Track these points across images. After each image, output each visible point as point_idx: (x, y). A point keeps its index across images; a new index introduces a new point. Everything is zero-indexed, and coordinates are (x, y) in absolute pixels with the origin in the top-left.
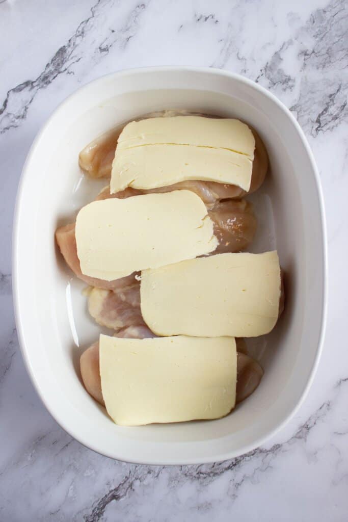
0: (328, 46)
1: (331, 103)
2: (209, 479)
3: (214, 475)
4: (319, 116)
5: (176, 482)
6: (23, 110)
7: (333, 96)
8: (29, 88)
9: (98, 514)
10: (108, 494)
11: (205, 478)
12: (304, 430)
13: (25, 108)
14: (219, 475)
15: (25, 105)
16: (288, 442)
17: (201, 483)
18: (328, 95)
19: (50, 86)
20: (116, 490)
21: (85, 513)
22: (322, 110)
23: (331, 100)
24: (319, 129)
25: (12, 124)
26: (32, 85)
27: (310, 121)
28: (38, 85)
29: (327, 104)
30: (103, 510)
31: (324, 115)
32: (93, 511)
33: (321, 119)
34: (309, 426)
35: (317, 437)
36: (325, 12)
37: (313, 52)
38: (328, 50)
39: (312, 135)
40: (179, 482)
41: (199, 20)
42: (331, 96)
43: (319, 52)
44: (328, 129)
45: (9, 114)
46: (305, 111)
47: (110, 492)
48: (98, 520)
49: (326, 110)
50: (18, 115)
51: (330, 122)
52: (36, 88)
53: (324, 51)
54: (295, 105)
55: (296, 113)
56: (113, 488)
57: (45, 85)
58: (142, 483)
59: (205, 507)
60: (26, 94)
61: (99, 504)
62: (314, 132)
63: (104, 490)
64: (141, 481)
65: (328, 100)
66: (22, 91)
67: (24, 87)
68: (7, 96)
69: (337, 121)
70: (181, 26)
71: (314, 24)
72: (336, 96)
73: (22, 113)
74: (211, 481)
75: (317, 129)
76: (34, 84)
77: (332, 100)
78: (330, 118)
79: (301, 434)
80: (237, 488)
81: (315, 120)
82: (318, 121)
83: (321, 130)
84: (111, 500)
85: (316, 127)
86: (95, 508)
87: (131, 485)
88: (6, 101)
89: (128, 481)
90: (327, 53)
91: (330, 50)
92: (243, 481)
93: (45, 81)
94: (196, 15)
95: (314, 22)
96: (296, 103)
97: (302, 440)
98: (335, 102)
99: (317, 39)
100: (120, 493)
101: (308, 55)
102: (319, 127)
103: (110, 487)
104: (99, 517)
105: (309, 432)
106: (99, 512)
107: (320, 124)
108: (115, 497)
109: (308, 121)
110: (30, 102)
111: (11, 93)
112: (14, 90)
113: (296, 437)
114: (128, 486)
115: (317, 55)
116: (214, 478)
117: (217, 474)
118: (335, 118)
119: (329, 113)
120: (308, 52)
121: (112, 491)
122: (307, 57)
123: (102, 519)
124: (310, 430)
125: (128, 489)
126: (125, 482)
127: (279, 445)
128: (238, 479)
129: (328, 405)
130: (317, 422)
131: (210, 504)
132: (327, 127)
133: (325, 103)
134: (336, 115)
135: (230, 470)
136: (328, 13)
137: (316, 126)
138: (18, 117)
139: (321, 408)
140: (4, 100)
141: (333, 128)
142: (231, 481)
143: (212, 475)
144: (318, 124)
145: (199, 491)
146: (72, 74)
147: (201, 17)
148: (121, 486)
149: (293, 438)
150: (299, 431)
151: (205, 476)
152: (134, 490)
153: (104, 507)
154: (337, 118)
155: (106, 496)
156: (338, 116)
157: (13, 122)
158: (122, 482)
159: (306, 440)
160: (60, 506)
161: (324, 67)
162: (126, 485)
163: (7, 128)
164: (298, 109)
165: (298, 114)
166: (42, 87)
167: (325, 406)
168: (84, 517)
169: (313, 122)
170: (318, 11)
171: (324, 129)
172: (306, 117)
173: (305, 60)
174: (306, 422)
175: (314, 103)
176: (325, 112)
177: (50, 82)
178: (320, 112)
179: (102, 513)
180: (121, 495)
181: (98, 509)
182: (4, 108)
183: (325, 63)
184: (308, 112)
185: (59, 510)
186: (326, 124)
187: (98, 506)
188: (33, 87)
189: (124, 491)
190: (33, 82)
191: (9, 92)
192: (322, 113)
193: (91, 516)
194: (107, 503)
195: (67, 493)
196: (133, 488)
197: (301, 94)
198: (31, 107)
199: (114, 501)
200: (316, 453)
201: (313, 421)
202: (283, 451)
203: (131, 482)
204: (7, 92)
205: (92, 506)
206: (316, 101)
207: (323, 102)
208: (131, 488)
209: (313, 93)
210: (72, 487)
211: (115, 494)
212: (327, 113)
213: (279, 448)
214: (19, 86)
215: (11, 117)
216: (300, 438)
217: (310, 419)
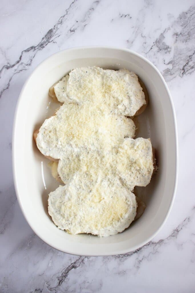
0: (188, 31)
1: (190, 60)
2: (124, 258)
3: (127, 256)
4: (184, 67)
5: (107, 259)
6: (30, 61)
7: (191, 57)
8: (33, 50)
9: (64, 276)
10: (71, 265)
11: (122, 257)
12: (176, 232)
13: (30, 60)
14: (130, 256)
15: (31, 59)
16: (167, 238)
17: (120, 260)
18: (188, 56)
19: (44, 49)
20: (75, 263)
21: (57, 275)
22: (185, 64)
24: (184, 73)
25: (24, 68)
26: (35, 48)
27: (179, 69)
28: (38, 48)
30: (67, 274)
32: (62, 274)
33: (185, 68)
34: (178, 230)
35: (183, 236)
36: (187, 13)
37: (181, 34)
38: (188, 33)
39: (180, 76)
40: (108, 259)
41: (121, 17)
42: (190, 56)
43: (184, 34)
44: (189, 73)
45: (22, 63)
46: (176, 64)
47: (72, 264)
48: (65, 279)
49: (187, 63)
50: (27, 63)
51: (189, 70)
52: (37, 50)
53: (186, 33)
54: (172, 61)
55: (172, 65)
56: (73, 262)
57: (41, 49)
58: (88, 260)
59: (122, 273)
60: (31, 53)
61: (65, 271)
62: (181, 75)
63: (68, 263)
64: (88, 258)
65: (188, 58)
66: (30, 52)
67: (30, 50)
68: (21, 54)
69: (193, 69)
70: (113, 20)
71: (181, 20)
72: (193, 57)
73: (29, 63)
74: (126, 259)
75: (183, 73)
76: (36, 48)
77: (191, 59)
78: (189, 68)
79: (174, 234)
80: (140, 263)
81: (182, 68)
82: (183, 69)
83: (185, 74)
84: (72, 268)
86: (63, 273)
87: (83, 261)
88: (21, 57)
89: (81, 258)
90: (188, 34)
91: (189, 33)
92: (143, 259)
93: (42, 46)
94: (120, 14)
95: (181, 18)
96: (172, 60)
97: (175, 237)
98: (192, 59)
99: (183, 27)
100: (77, 265)
101: (178, 35)
102: (184, 72)
103: (72, 261)
104: (65, 278)
105: (178, 233)
106: (65, 275)
107: (184, 70)
108: (74, 267)
109: (178, 69)
110: (34, 57)
111: (24, 52)
112: (25, 51)
113: (171, 236)
114: (81, 261)
115: (183, 35)
116: (127, 257)
117: (129, 255)
118: (192, 68)
119: (189, 65)
120: (178, 34)
121: (72, 263)
122: (177, 36)
123: (67, 279)
124: (179, 233)
125: (81, 263)
126: (80, 259)
127: (162, 240)
128: (140, 258)
129: (189, 219)
130: (182, 228)
131: (125, 271)
133: (187, 60)
134: (193, 66)
135: (136, 253)
136: (188, 14)
137: (182, 72)
138: (27, 65)
139: (185, 220)
140: (20, 56)
141: (191, 73)
142: (136, 259)
143: (126, 255)
144: (184, 71)
145: (119, 264)
146: (56, 43)
147: (123, 15)
148: (77, 261)
149: (170, 236)
150: (173, 232)
151: (122, 256)
152: (84, 263)
153: (68, 272)
154: (193, 68)
155: (69, 266)
156: (193, 67)
157: (24, 67)
158: (78, 259)
159: (177, 238)
160: (44, 271)
161: (186, 41)
162: (80, 261)
163: (21, 70)
164: (173, 63)
165: (173, 66)
166: (40, 49)
167: (187, 219)
168: (57, 278)
169: (180, 70)
170: (183, 13)
171: (187, 73)
172: (177, 67)
173: (176, 38)
174: (177, 228)
175: (182, 60)
176: (187, 65)
177: (44, 47)
178: (184, 65)
179: (67, 276)
180: (77, 266)
181: (65, 273)
182: (20, 60)
183: (187, 40)
184: (178, 65)
185: (44, 273)
186: (188, 71)
187: (65, 272)
188: (35, 49)
189: (79, 263)
190: (35, 47)
191: (22, 52)
192: (186, 65)
193: (61, 277)
194: (70, 270)
195: (48, 264)
196: (84, 262)
197: (174, 55)
198: (34, 60)
199: (73, 269)
200: (182, 245)
201: (180, 227)
202: (165, 243)
203: (83, 259)
204: (21, 52)
205: (62, 272)
206: (182, 59)
207: (186, 60)
208: (83, 262)
209: (181, 55)
210: (51, 261)
211: (74, 265)
212: (188, 65)
213: (162, 242)
214: (28, 49)
215: (23, 64)
216: (173, 236)
217: (179, 226)
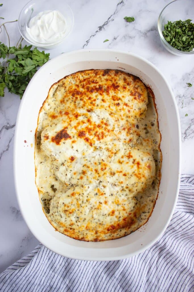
0: (191, 93)
1: (192, 124)
4: (186, 131)
18: (191, 119)
22: (187, 127)
23: (192, 122)
24: (185, 137)
29: (190, 124)
31: (189, 130)
36: (190, 75)
37: (184, 96)
38: (191, 95)
39: (182, 141)
43: (186, 96)
44: (190, 137)
49: (189, 127)
51: (191, 134)
53: (189, 96)
65: (191, 122)
71: (184, 81)
75: (184, 138)
78: (191, 132)
81: (184, 132)
83: (187, 138)
85: (184, 136)
90: (191, 97)
91: (192, 95)
95: (184, 80)
99: (186, 89)
101: (181, 97)
102: (186, 136)
107: (186, 135)
115: (186, 97)
119: (191, 129)
120: (181, 96)
122: (180, 98)
132: (190, 136)
136: (191, 75)
141: (193, 137)
144: (185, 135)
161: (189, 104)
170: (186, 74)
171: (188, 137)
173: (179, 100)
175: (184, 124)
176: (189, 128)
178: (186, 129)
183: (189, 102)
186: (189, 135)
192: (187, 129)
206: (185, 122)
207: (188, 123)
212: (190, 129)
